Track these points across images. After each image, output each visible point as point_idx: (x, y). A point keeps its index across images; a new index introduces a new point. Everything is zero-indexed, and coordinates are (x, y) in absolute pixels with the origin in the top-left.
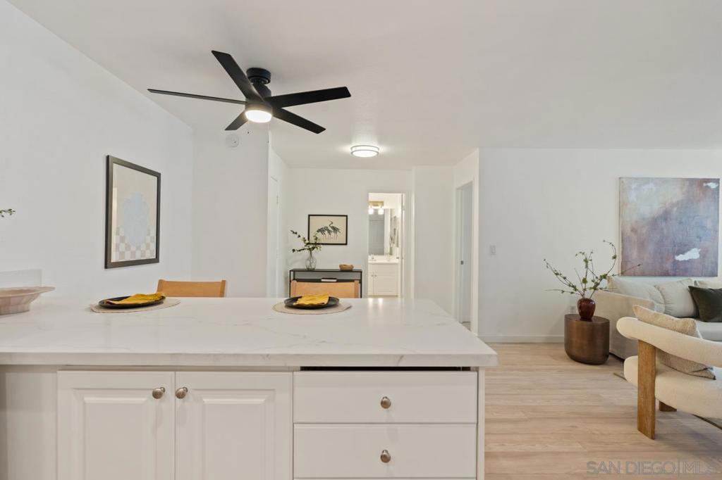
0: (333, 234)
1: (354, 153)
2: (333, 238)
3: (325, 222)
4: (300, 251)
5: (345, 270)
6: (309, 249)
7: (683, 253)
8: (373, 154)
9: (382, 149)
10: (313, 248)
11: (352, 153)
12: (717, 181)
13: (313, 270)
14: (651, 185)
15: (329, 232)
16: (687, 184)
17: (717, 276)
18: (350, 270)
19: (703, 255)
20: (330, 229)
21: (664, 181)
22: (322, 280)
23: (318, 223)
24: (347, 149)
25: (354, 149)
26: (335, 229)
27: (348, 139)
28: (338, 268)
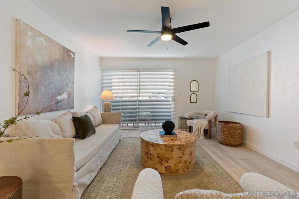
7: (60, 95)
12: (74, 53)
14: (42, 39)
16: (62, 49)
17: (73, 108)
19: (69, 97)
21: (50, 41)
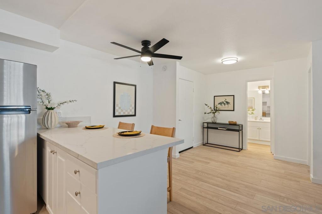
0: (226, 105)
1: (223, 63)
2: (226, 107)
3: (222, 99)
4: (208, 113)
5: (232, 124)
6: (213, 113)
8: (235, 62)
9: (240, 59)
10: (216, 112)
11: (222, 63)
13: (215, 123)
15: (224, 104)
18: (235, 124)
20: (225, 102)
22: (219, 128)
23: (218, 100)
24: (219, 61)
25: (224, 60)
26: (228, 103)
27: (220, 56)
28: (228, 123)
